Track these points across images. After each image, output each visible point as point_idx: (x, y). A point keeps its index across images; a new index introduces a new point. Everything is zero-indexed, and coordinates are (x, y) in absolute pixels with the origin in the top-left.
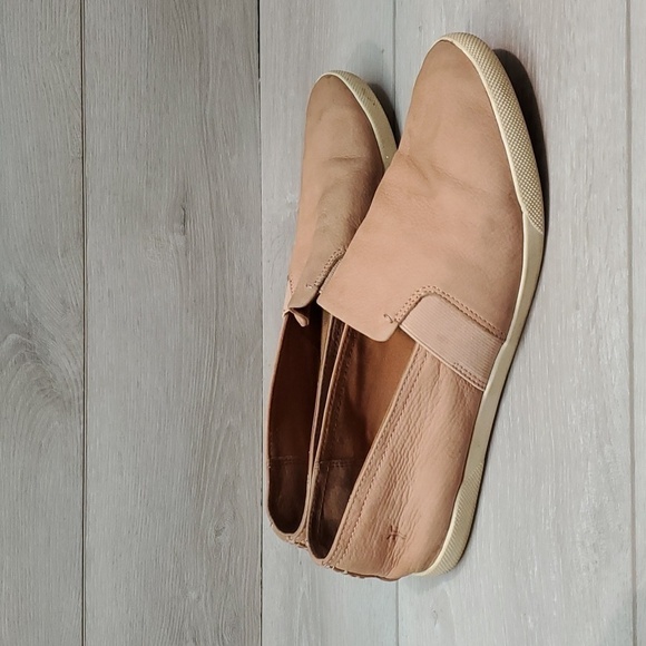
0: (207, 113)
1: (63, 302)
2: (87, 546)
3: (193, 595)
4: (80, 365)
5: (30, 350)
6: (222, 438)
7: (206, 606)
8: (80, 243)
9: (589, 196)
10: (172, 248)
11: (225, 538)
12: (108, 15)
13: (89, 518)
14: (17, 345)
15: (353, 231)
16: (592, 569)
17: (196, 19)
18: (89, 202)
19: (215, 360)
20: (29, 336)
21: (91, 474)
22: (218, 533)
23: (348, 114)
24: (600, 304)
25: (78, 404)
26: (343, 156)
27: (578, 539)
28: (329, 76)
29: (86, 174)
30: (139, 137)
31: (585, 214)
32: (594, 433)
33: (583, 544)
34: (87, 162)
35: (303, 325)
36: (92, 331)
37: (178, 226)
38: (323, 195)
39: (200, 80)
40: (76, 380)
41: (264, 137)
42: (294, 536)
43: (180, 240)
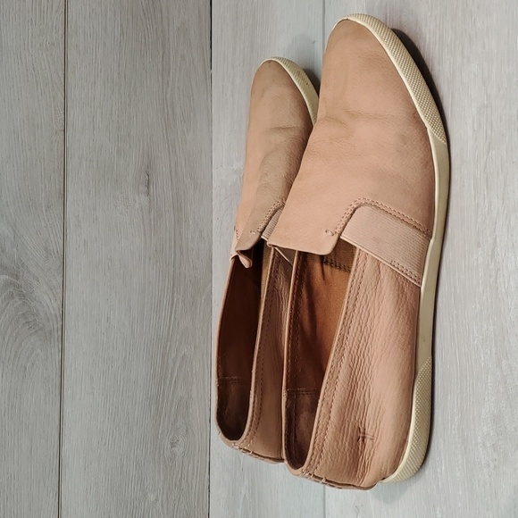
0: (168, 96)
1: (46, 249)
2: (63, 454)
3: (152, 497)
4: (60, 303)
5: (18, 290)
6: (178, 365)
7: (162, 506)
8: (61, 201)
9: (488, 153)
10: (137, 206)
11: (179, 450)
12: (88, 14)
13: (66, 431)
14: (7, 284)
15: (289, 186)
16: (492, 465)
17: (160, 20)
18: (69, 167)
19: (173, 299)
20: (17, 277)
21: (67, 393)
22: (173, 445)
23: (286, 92)
24: (498, 241)
25: (57, 335)
26: (281, 126)
27: (480, 441)
28: (270, 61)
29: (68, 145)
30: (111, 115)
31: (485, 168)
32: (493, 350)
33: (484, 445)
34: (68, 134)
35: (247, 266)
36: (70, 273)
37: (143, 188)
38: (265, 158)
39: (163, 70)
40: (56, 315)
41: (215, 117)
42: (238, 443)
43: (144, 199)
